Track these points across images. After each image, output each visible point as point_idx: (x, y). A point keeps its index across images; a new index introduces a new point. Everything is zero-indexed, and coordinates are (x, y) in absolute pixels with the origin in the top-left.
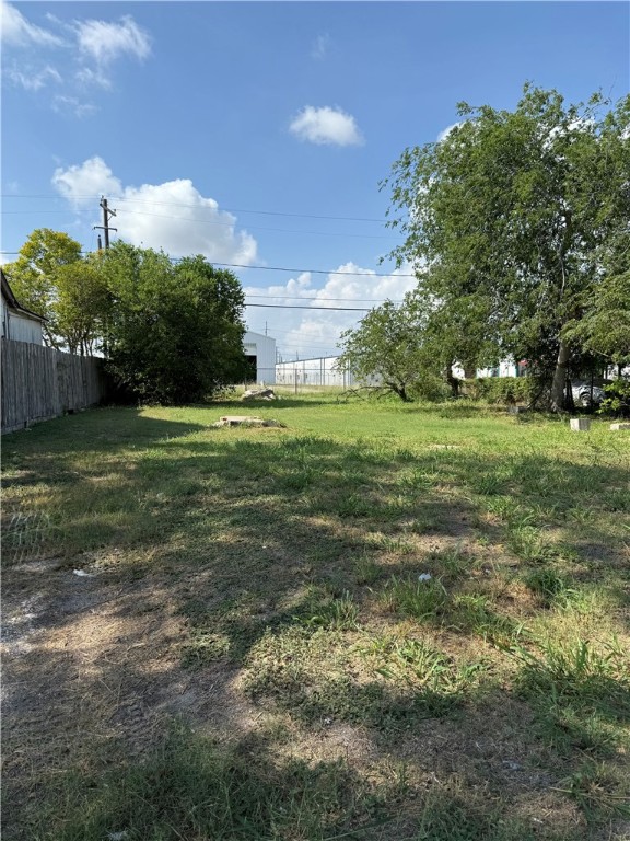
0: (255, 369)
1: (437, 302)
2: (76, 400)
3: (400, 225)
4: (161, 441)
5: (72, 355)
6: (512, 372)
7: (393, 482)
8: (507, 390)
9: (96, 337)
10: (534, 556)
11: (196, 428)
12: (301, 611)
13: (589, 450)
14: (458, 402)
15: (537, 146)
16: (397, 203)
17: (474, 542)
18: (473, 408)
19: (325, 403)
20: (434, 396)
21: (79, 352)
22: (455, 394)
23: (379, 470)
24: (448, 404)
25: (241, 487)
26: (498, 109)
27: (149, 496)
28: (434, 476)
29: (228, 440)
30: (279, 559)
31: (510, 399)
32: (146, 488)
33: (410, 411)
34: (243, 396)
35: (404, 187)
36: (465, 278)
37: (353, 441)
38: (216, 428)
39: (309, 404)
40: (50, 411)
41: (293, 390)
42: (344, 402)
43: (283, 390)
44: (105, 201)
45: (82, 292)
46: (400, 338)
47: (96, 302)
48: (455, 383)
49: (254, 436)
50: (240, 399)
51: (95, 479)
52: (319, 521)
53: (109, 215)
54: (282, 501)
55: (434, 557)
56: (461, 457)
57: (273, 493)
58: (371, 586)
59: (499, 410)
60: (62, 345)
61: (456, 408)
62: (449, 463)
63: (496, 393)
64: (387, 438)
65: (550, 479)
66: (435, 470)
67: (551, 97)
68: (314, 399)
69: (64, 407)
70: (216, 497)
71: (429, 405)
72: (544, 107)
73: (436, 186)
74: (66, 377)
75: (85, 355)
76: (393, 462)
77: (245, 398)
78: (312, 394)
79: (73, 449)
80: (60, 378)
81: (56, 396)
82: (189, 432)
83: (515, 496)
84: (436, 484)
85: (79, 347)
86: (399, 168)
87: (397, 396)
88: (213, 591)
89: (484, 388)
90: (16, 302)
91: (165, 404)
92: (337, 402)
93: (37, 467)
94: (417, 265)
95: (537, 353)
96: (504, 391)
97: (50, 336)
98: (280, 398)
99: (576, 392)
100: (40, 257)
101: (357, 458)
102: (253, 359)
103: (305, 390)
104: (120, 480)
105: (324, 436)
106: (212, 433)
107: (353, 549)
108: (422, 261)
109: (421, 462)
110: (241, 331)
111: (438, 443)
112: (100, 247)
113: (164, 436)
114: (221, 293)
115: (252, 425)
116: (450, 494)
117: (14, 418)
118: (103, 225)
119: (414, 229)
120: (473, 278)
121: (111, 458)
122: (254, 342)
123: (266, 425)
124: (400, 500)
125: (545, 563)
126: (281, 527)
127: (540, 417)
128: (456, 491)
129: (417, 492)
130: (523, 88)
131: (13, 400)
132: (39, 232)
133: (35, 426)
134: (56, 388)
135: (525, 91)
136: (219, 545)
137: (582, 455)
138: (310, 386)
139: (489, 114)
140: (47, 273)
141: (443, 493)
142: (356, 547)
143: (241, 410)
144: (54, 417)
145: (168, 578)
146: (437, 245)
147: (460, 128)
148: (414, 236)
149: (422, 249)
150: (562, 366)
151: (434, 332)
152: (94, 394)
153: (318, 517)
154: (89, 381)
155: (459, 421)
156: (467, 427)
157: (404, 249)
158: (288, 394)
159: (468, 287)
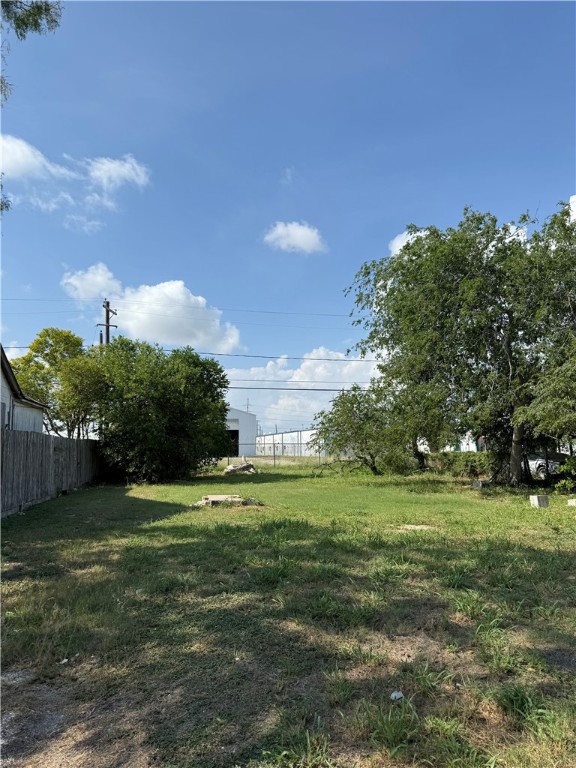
0: (237, 447)
1: (400, 387)
2: (70, 480)
3: (363, 322)
4: (146, 526)
5: (69, 440)
6: (473, 447)
7: (365, 574)
8: (469, 464)
9: (93, 420)
10: (503, 665)
11: (178, 508)
12: (271, 741)
13: (549, 533)
14: (426, 476)
15: (478, 256)
16: (360, 305)
17: (444, 648)
18: (439, 482)
19: (301, 477)
20: (402, 469)
21: (75, 435)
22: (422, 467)
23: (351, 558)
24: (415, 477)
25: (218, 582)
26: (442, 229)
27: (128, 593)
28: (405, 566)
29: (209, 522)
30: (252, 673)
31: (473, 473)
32: (127, 584)
33: (382, 485)
34: (226, 470)
35: (366, 292)
36: (422, 367)
37: (326, 522)
38: (197, 508)
39: (286, 478)
40: (45, 493)
41: (272, 462)
42: (318, 476)
43: (263, 462)
44: (108, 303)
45: (81, 382)
46: (368, 417)
47: (94, 390)
48: (421, 456)
49: (234, 518)
50: (223, 474)
51: (79, 572)
52: (292, 626)
53: (111, 314)
54: (257, 600)
55: (406, 669)
56: (430, 542)
57: (247, 590)
58: (343, 707)
59: (464, 484)
60: (61, 429)
61: (423, 482)
62: (419, 550)
63: (459, 466)
64: (359, 518)
65: (515, 568)
66: (406, 560)
67: (486, 219)
68: (291, 472)
69: (58, 489)
70: (192, 595)
71: (398, 478)
72: (481, 226)
73: (392, 290)
74: (61, 460)
75: (81, 438)
76: (365, 549)
77: (227, 473)
78: (289, 466)
79: (61, 536)
80: (56, 461)
81: (51, 478)
82: (172, 514)
83: (482, 589)
84: (406, 576)
85: (76, 430)
86: (361, 277)
87: (369, 469)
88: (184, 714)
89: (449, 462)
90: (21, 394)
91: (151, 482)
92: (312, 476)
93: (26, 558)
94: (379, 356)
95: (494, 431)
96: (467, 465)
97: (51, 422)
98: (259, 471)
99: (533, 465)
100: (47, 351)
101: (330, 544)
102: (235, 434)
103: (283, 463)
104: (103, 573)
105: (301, 516)
106: (193, 514)
107: (326, 661)
108: (384, 352)
109: (392, 547)
110: (224, 409)
111: (408, 524)
112: (101, 342)
113: (147, 519)
114: (207, 379)
115: (231, 504)
116: (421, 588)
117: (10, 502)
118: (105, 323)
119: (375, 325)
120: (429, 366)
121: (96, 547)
122: (235, 418)
123: (245, 504)
124: (372, 597)
125: (514, 674)
126: (254, 634)
127: (501, 490)
128: (425, 584)
129: (388, 587)
130: (463, 212)
131: (10, 486)
132: (47, 331)
133: (29, 509)
134: (51, 472)
135: (465, 214)
136: (192, 655)
137: (543, 538)
138: (287, 458)
139: (434, 233)
140: (52, 365)
141: (415, 587)
142: (329, 659)
143: (223, 486)
144: (48, 498)
145: (140, 696)
146: (396, 339)
147: (411, 242)
148: (375, 330)
149: (384, 341)
150: (516, 443)
151: (399, 413)
152: (86, 475)
153: (292, 621)
154: (83, 463)
155: (427, 496)
156: (435, 503)
157: (367, 342)
158: (267, 467)
159: (426, 375)
